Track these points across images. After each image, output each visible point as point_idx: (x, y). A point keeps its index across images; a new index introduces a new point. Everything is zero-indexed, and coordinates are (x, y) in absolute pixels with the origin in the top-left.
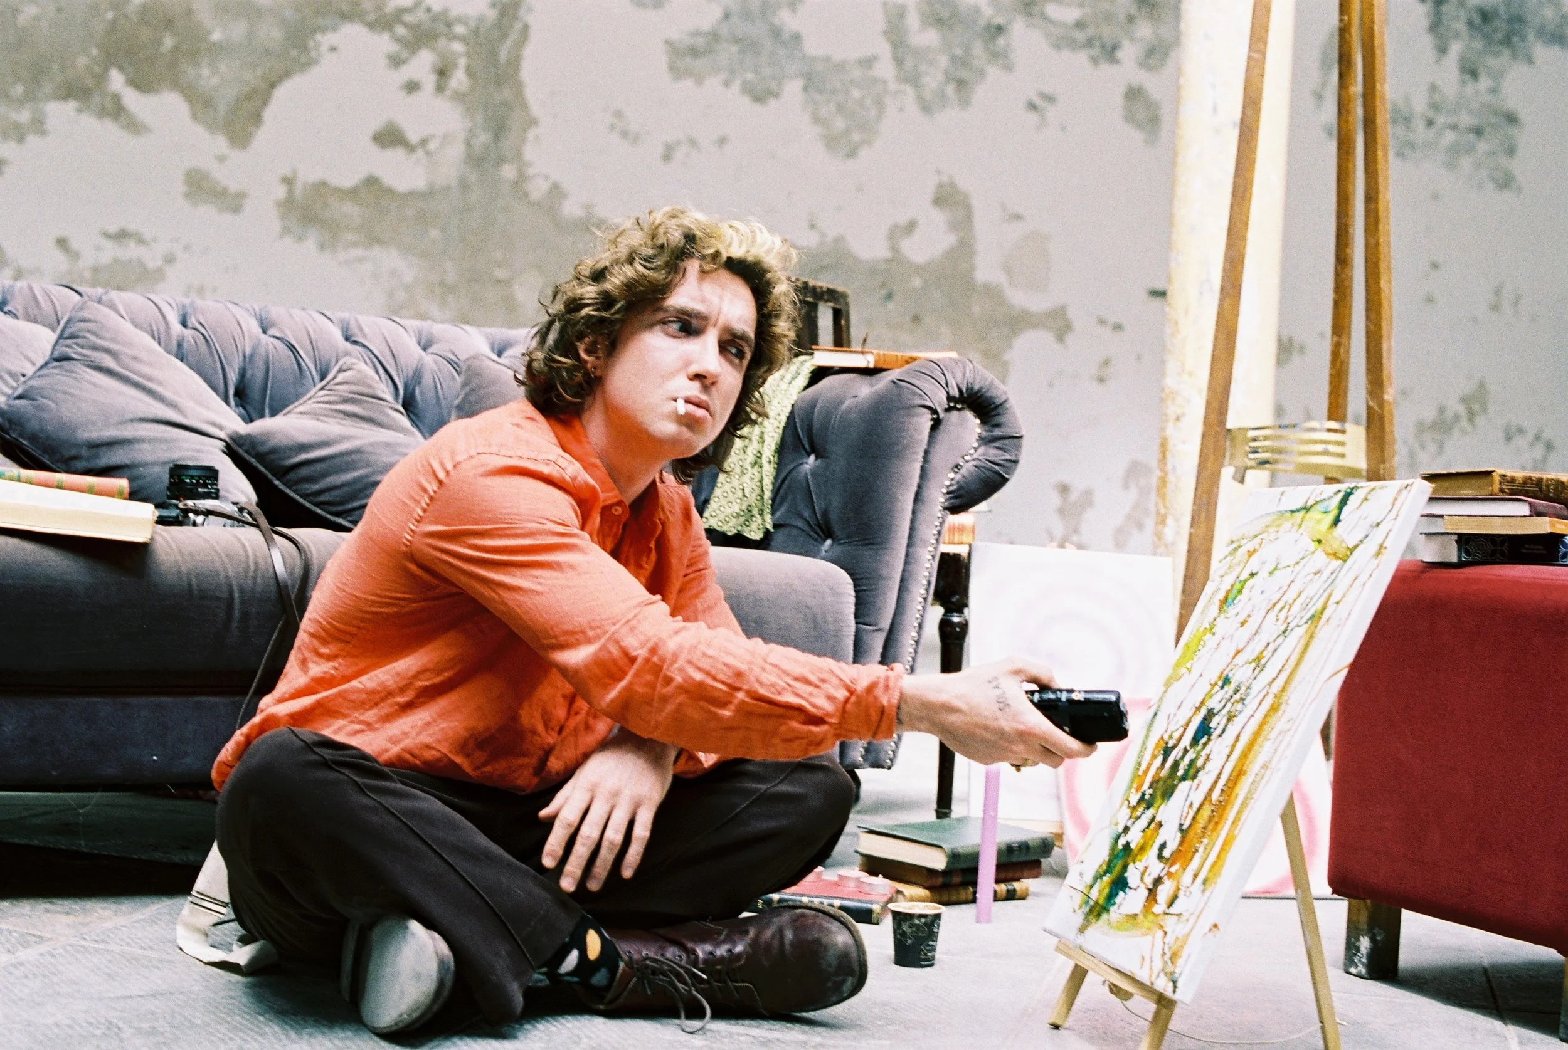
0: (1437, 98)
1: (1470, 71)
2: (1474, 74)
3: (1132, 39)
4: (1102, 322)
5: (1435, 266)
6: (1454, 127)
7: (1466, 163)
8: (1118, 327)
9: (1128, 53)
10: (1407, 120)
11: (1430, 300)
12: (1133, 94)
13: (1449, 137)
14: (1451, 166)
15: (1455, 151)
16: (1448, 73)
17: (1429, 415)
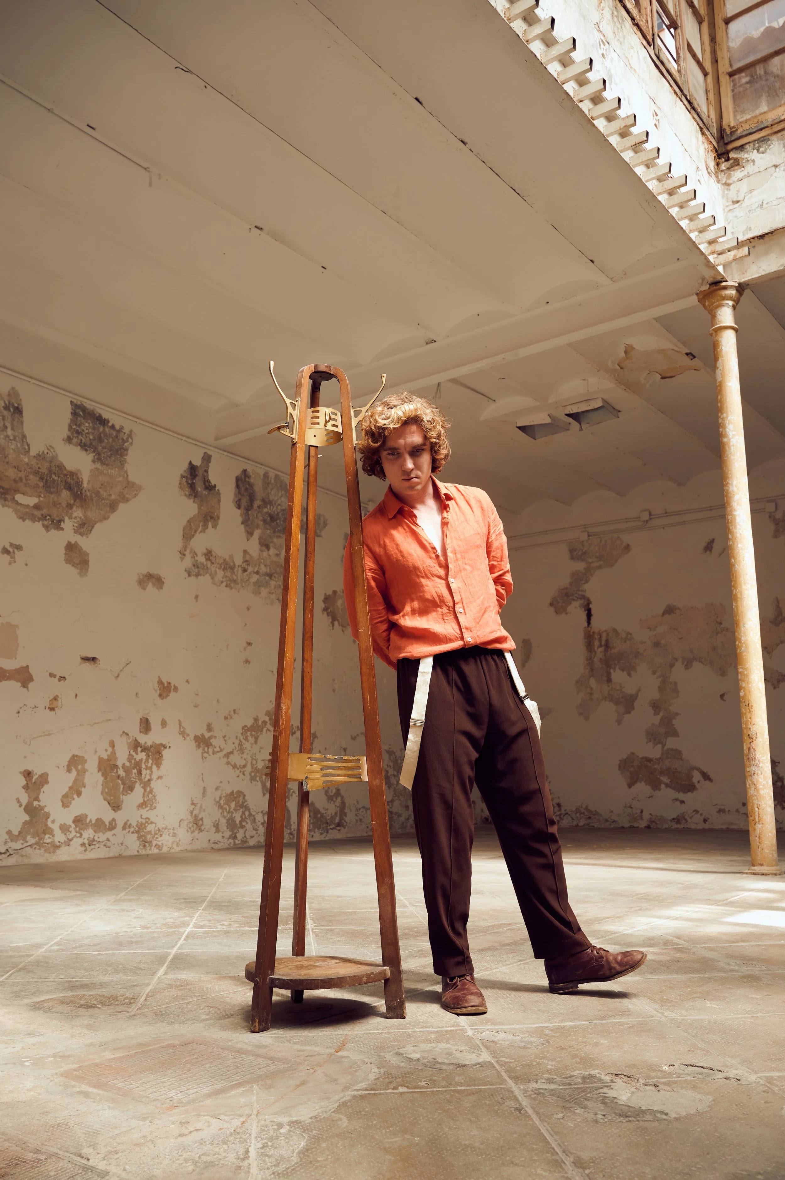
0: (248, 557)
1: (265, 545)
2: (268, 547)
3: (70, 518)
4: (52, 675)
5: (249, 644)
6: (257, 573)
7: (264, 591)
8: (62, 678)
9: (68, 524)
10: (232, 568)
11: (247, 662)
12: (71, 548)
13: (255, 578)
14: (257, 593)
15: (258, 585)
16: (253, 546)
17: (249, 723)
